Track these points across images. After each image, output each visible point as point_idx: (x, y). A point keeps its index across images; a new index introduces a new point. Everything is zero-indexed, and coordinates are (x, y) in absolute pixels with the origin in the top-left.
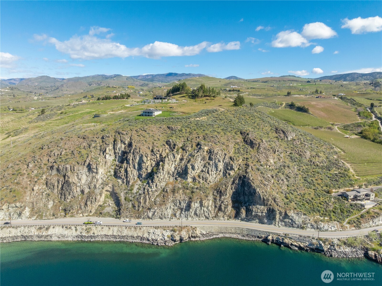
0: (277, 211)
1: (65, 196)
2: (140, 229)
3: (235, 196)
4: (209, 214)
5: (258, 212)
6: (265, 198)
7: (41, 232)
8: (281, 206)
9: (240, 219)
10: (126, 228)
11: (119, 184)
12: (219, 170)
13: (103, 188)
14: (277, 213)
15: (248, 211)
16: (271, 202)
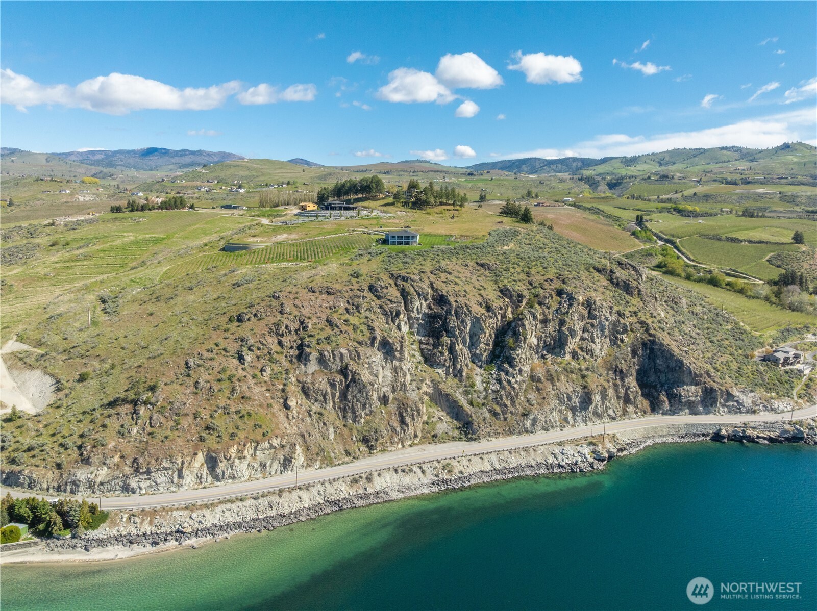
0: (717, 391)
1: (354, 412)
2: (535, 450)
4: (614, 412)
5: (690, 397)
6: (697, 372)
7: (359, 488)
8: (718, 382)
9: (662, 412)
10: (511, 453)
11: (442, 379)
13: (419, 389)
14: (719, 394)
15: (672, 397)
16: (704, 377)
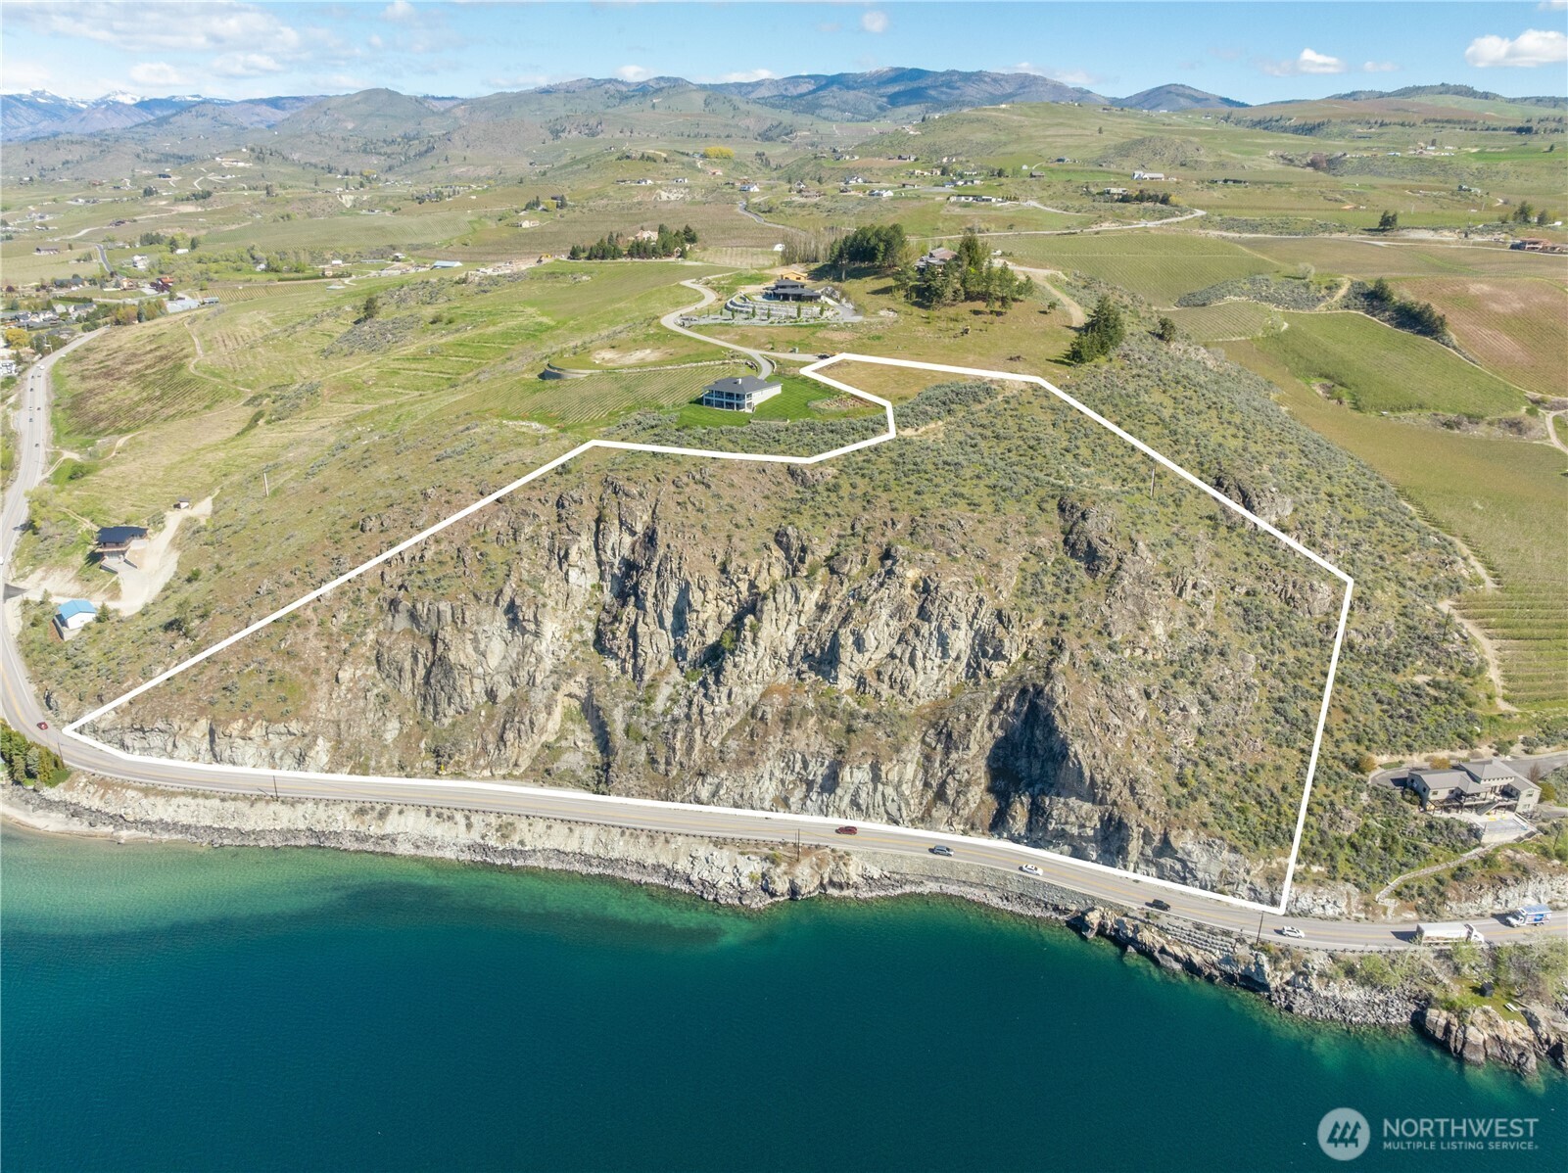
0: (1134, 827)
1: (435, 705)
2: (667, 841)
3: (1001, 752)
4: (899, 810)
5: (1066, 823)
6: (1098, 778)
7: (363, 823)
8: (1152, 809)
9: (1005, 835)
10: (623, 834)
11: (608, 677)
12: (954, 655)
13: (556, 689)
14: (1135, 835)
15: (1037, 812)
16: (1118, 792)
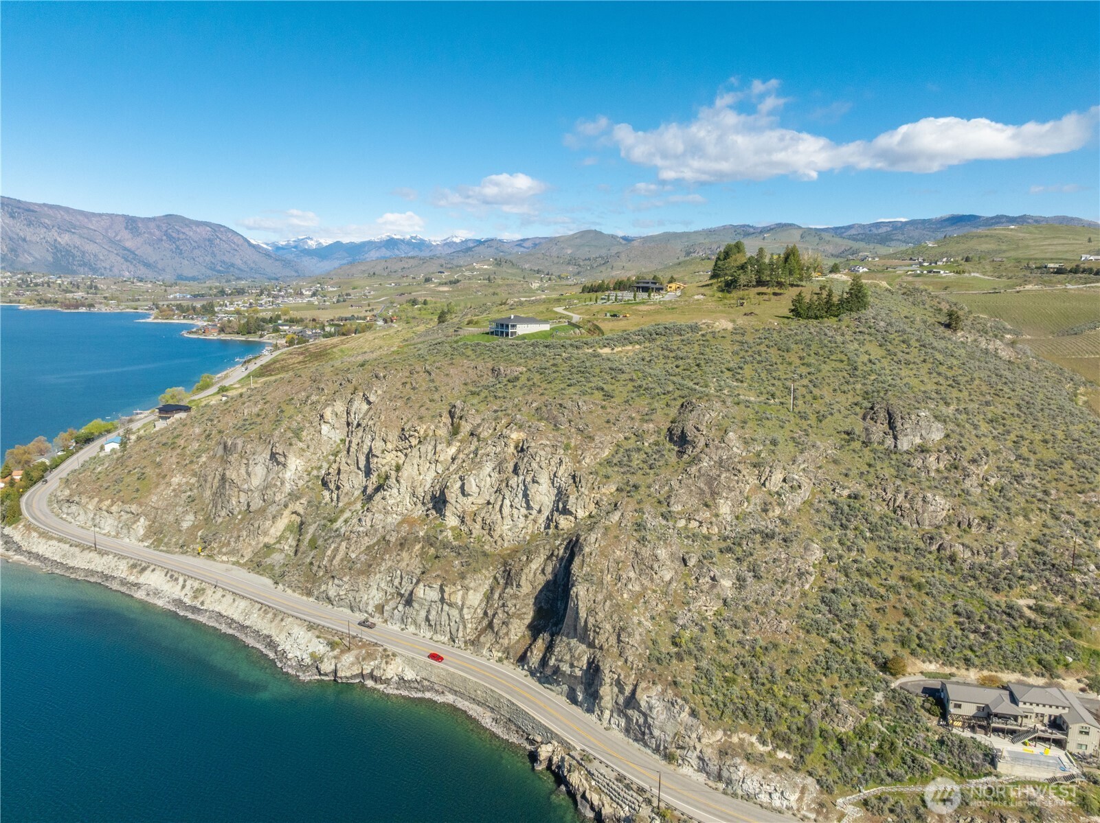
0: (607, 672)
1: (216, 507)
2: (282, 620)
3: (550, 596)
4: (458, 630)
5: (562, 660)
6: (591, 620)
7: (130, 574)
8: (630, 659)
9: (526, 667)
10: (260, 609)
11: (320, 503)
12: (536, 507)
13: (286, 506)
14: (608, 680)
15: (550, 650)
16: (606, 637)
